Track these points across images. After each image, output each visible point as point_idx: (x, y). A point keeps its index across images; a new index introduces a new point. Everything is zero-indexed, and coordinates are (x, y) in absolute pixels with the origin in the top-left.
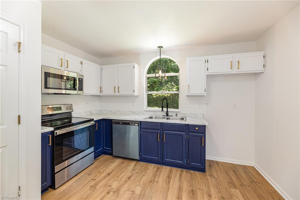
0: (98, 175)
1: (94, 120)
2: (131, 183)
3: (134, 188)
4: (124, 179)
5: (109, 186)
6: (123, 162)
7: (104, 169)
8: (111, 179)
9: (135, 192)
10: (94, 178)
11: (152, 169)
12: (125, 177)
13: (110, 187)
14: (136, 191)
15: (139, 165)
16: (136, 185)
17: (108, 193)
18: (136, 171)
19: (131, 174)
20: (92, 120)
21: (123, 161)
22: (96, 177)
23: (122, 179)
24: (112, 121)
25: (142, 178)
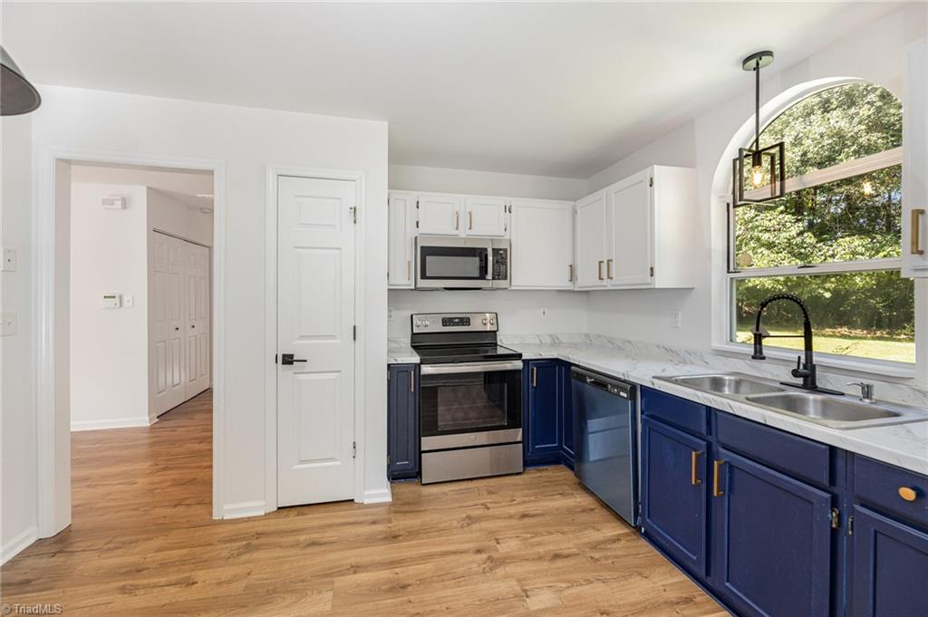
0: (503, 504)
1: (523, 358)
2: (547, 570)
3: (538, 588)
4: (541, 550)
5: (497, 540)
6: (592, 510)
7: (527, 499)
8: (515, 529)
9: (527, 597)
10: (489, 505)
11: (660, 584)
12: (551, 547)
13: (494, 543)
14: (533, 598)
15: (629, 544)
16: (552, 584)
17: (479, 551)
18: (597, 556)
19: (574, 550)
20: (519, 356)
21: (594, 507)
22: (493, 505)
23: (539, 544)
24: (570, 368)
25: (592, 582)
